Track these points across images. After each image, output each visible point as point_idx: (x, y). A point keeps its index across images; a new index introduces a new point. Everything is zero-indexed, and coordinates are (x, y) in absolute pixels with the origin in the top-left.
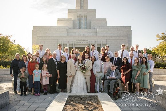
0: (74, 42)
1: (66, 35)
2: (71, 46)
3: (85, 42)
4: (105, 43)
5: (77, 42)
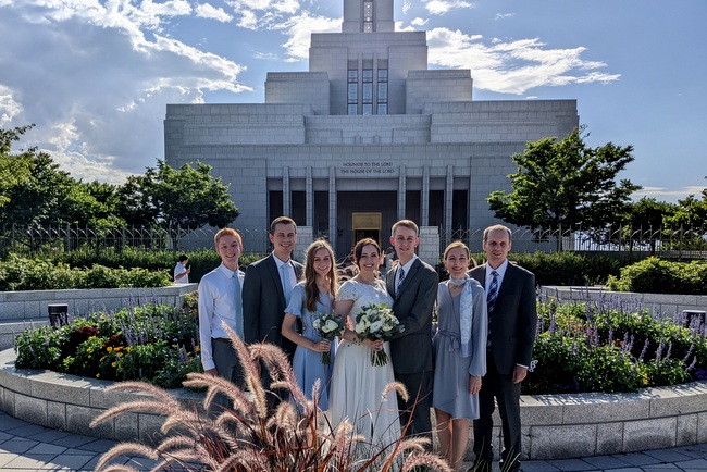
0: (332, 171)
2: (321, 188)
3: (379, 171)
4: (465, 173)
5: (347, 171)
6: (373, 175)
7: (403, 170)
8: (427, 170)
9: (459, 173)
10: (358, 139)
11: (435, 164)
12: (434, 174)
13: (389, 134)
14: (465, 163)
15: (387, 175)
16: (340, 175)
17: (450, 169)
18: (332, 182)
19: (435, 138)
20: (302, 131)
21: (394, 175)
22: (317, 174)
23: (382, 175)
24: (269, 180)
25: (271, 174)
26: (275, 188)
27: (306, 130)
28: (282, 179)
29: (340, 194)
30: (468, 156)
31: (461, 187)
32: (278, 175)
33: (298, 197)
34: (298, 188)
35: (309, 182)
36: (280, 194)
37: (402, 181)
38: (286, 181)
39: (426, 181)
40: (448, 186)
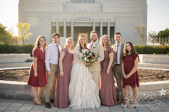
0: (72, 20)
1: (62, 10)
2: (68, 25)
3: (87, 20)
4: (114, 21)
5: (77, 20)
6: (85, 21)
7: (94, 20)
8: (102, 20)
9: (111, 21)
10: (80, 10)
11: (104, 18)
12: (104, 21)
13: (90, 9)
14: (113, 18)
15: (90, 21)
16: (75, 21)
18: (72, 23)
19: (104, 11)
21: (92, 21)
22: (67, 21)
23: (88, 21)
24: (52, 23)
25: (53, 21)
26: (54, 25)
27: (64, 8)
29: (74, 27)
30: (114, 16)
31: (112, 26)
32: (55, 21)
33: (61, 29)
34: (61, 25)
35: (65, 23)
36: (55, 27)
37: (94, 23)
38: (57, 23)
39: (102, 24)
40: (108, 25)
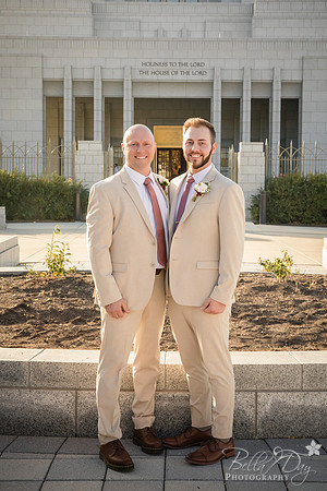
0: (128, 71)
1: (87, 31)
2: (113, 93)
3: (188, 73)
4: (296, 77)
5: (147, 72)
6: (180, 77)
7: (217, 72)
8: (247, 73)
9: (288, 78)
10: (161, 32)
11: (259, 65)
12: (257, 78)
13: (200, 27)
14: (296, 64)
15: (198, 78)
16: (138, 77)
17: (278, 73)
18: (128, 85)
19: (258, 33)
20: (89, 21)
21: (207, 78)
22: (109, 76)
23: (191, 78)
24: (45, 82)
25: (50, 75)
26: (52, 92)
28: (62, 82)
29: (137, 101)
30: (299, 56)
31: (291, 94)
32: (57, 76)
33: (84, 106)
34: (84, 93)
35: (98, 85)
36: (60, 100)
37: (217, 86)
38: (68, 85)
39: (247, 87)
40: (274, 93)
